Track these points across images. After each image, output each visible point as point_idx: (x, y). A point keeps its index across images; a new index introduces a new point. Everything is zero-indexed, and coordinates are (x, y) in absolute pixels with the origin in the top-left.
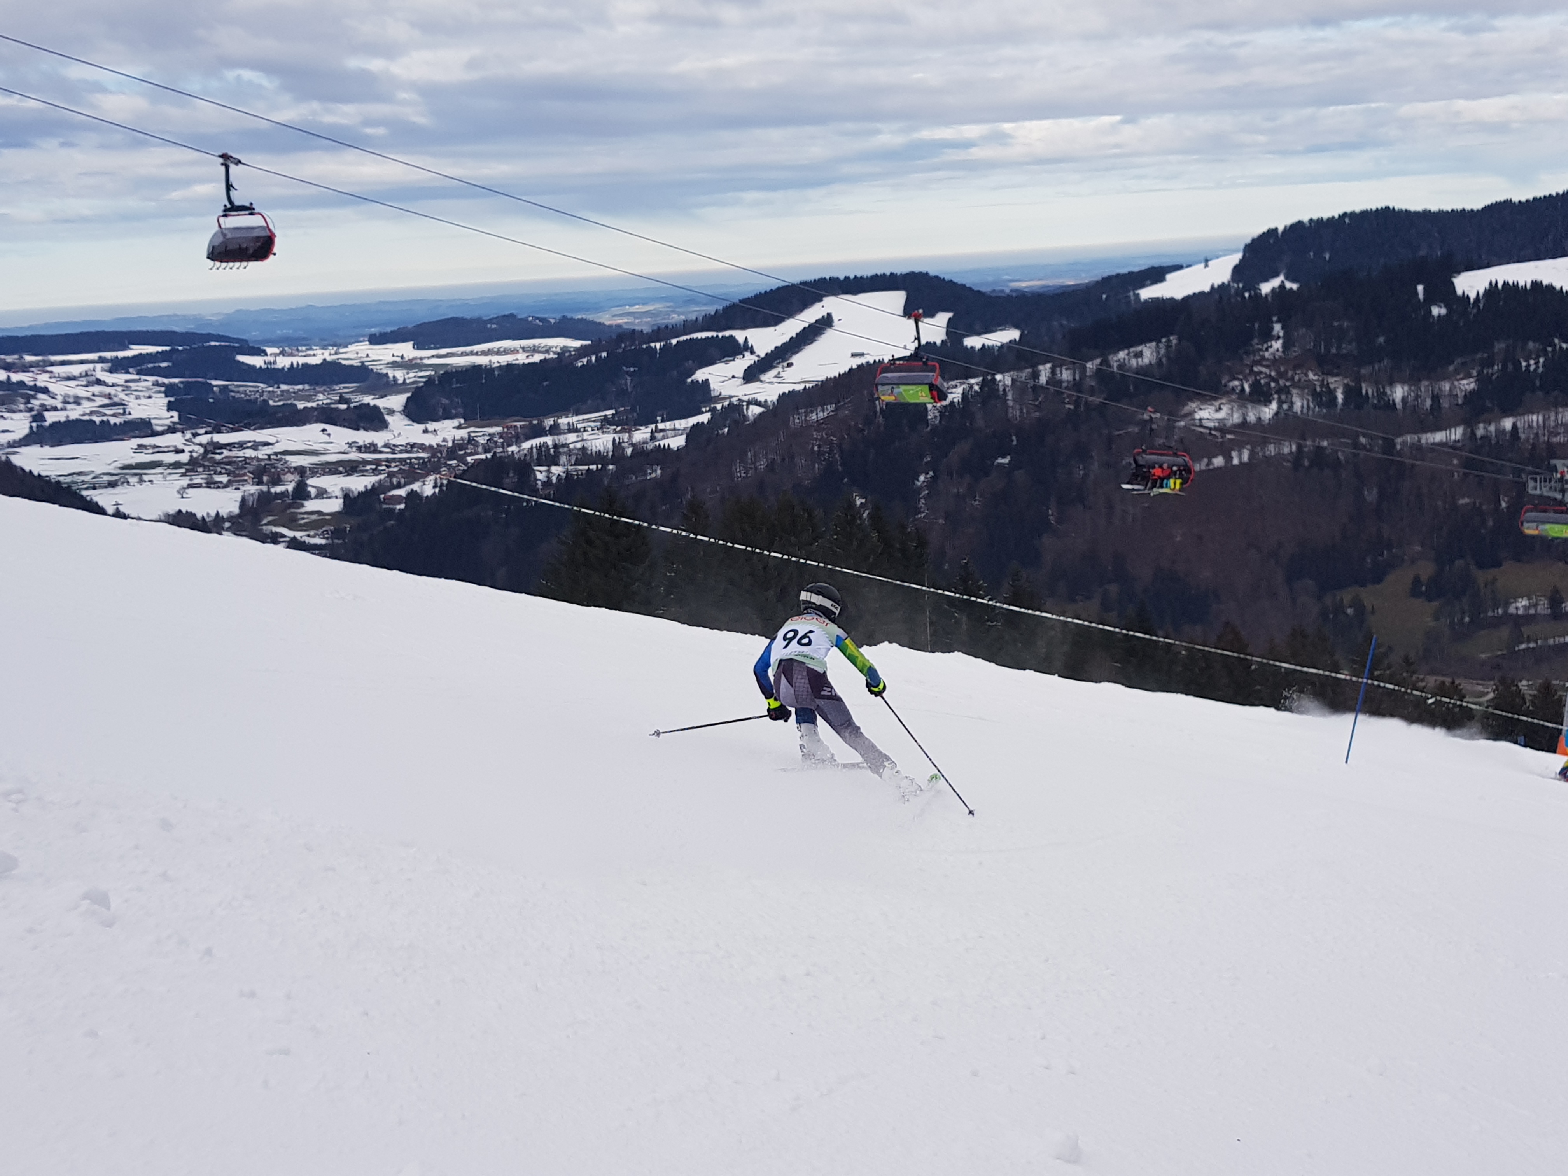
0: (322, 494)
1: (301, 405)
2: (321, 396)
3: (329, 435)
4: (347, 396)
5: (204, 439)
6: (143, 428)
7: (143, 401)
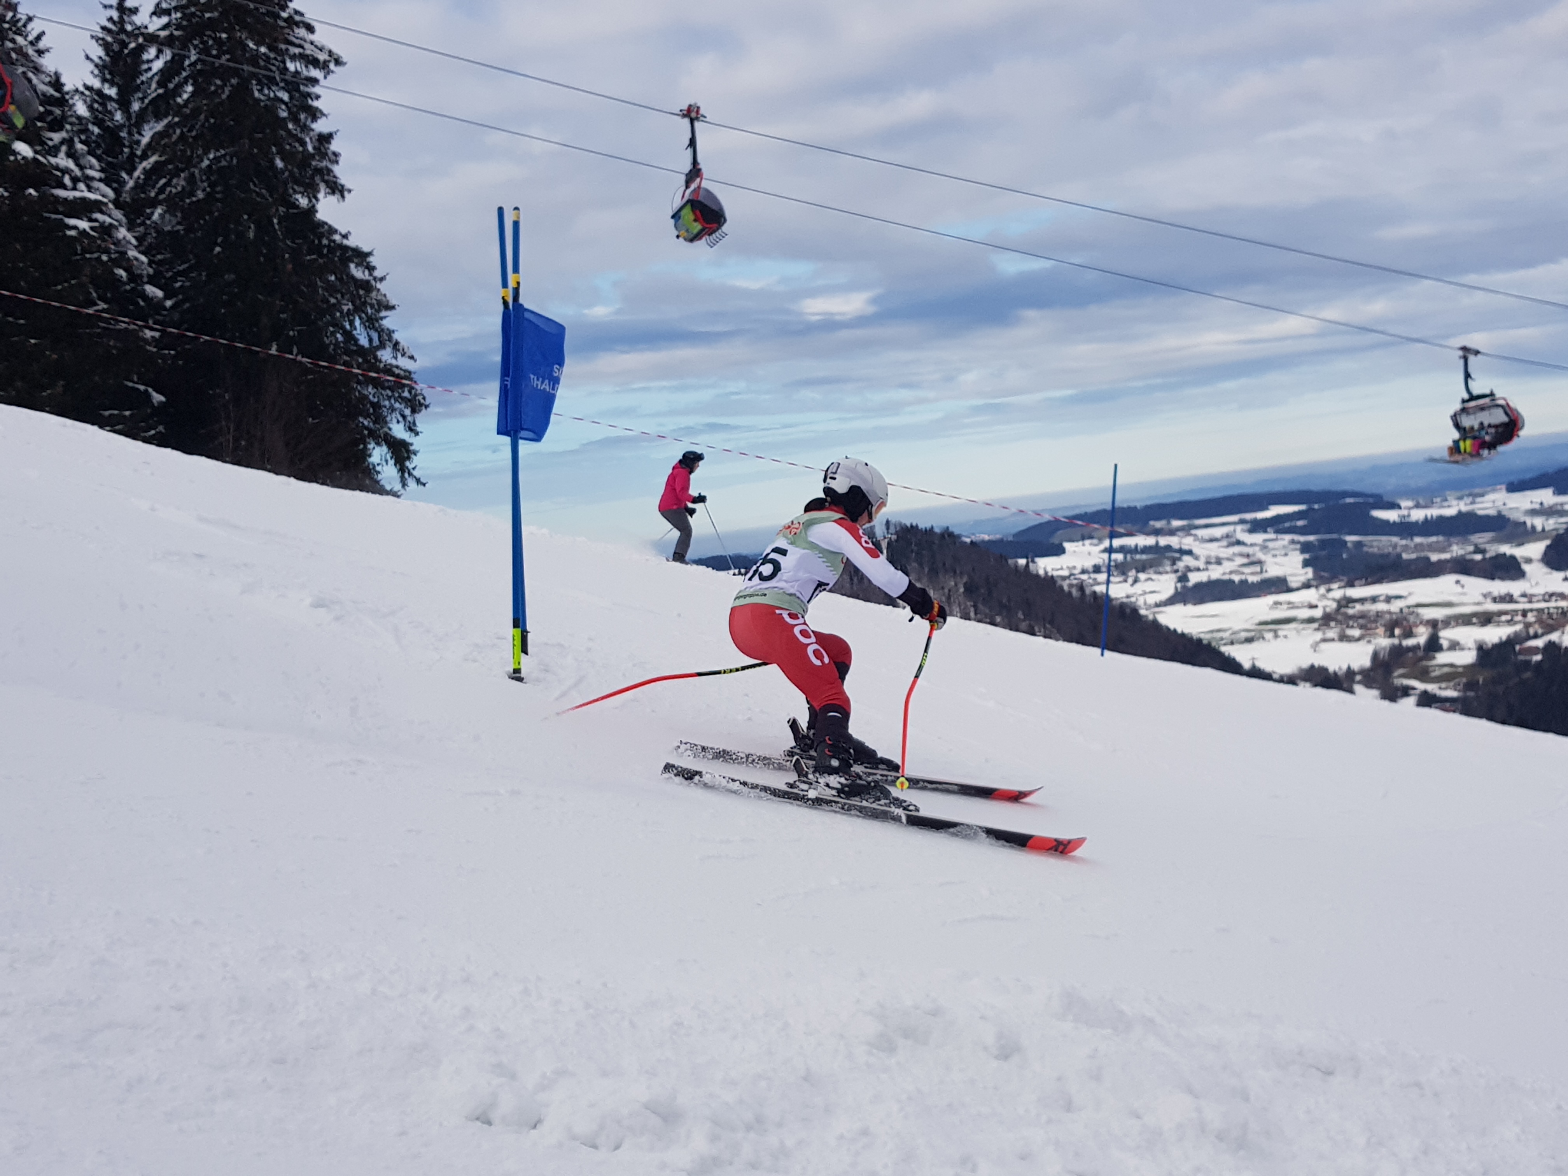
0: (1455, 646)
1: (1434, 557)
2: (1455, 548)
3: (1463, 586)
4: (1482, 546)
5: (1338, 594)
6: (1279, 585)
7: (1280, 559)
